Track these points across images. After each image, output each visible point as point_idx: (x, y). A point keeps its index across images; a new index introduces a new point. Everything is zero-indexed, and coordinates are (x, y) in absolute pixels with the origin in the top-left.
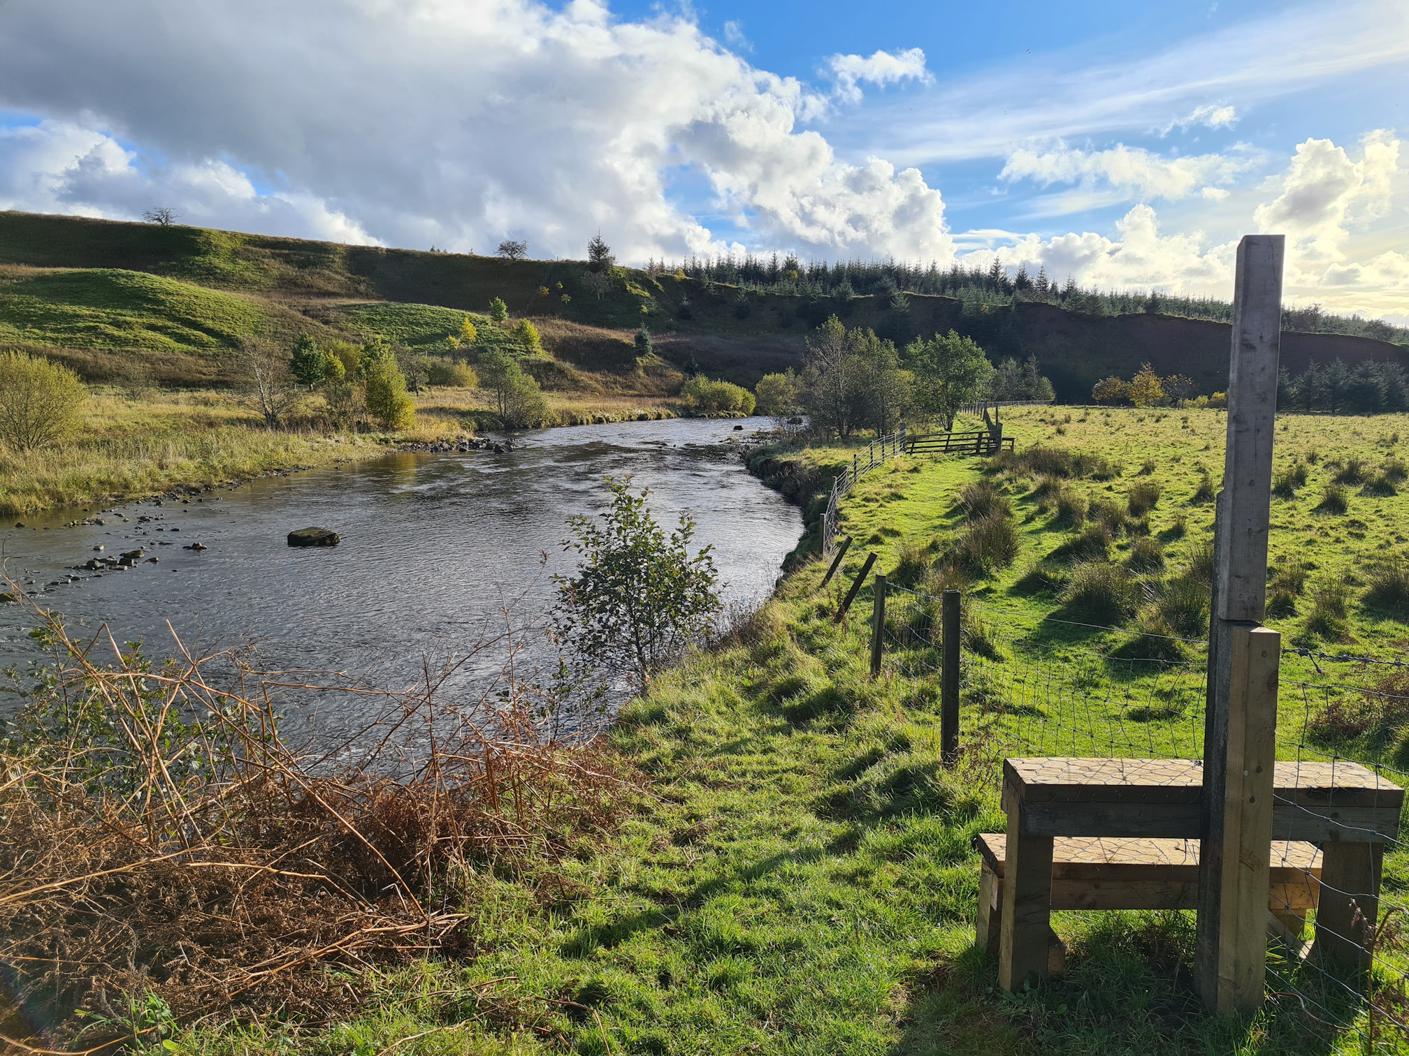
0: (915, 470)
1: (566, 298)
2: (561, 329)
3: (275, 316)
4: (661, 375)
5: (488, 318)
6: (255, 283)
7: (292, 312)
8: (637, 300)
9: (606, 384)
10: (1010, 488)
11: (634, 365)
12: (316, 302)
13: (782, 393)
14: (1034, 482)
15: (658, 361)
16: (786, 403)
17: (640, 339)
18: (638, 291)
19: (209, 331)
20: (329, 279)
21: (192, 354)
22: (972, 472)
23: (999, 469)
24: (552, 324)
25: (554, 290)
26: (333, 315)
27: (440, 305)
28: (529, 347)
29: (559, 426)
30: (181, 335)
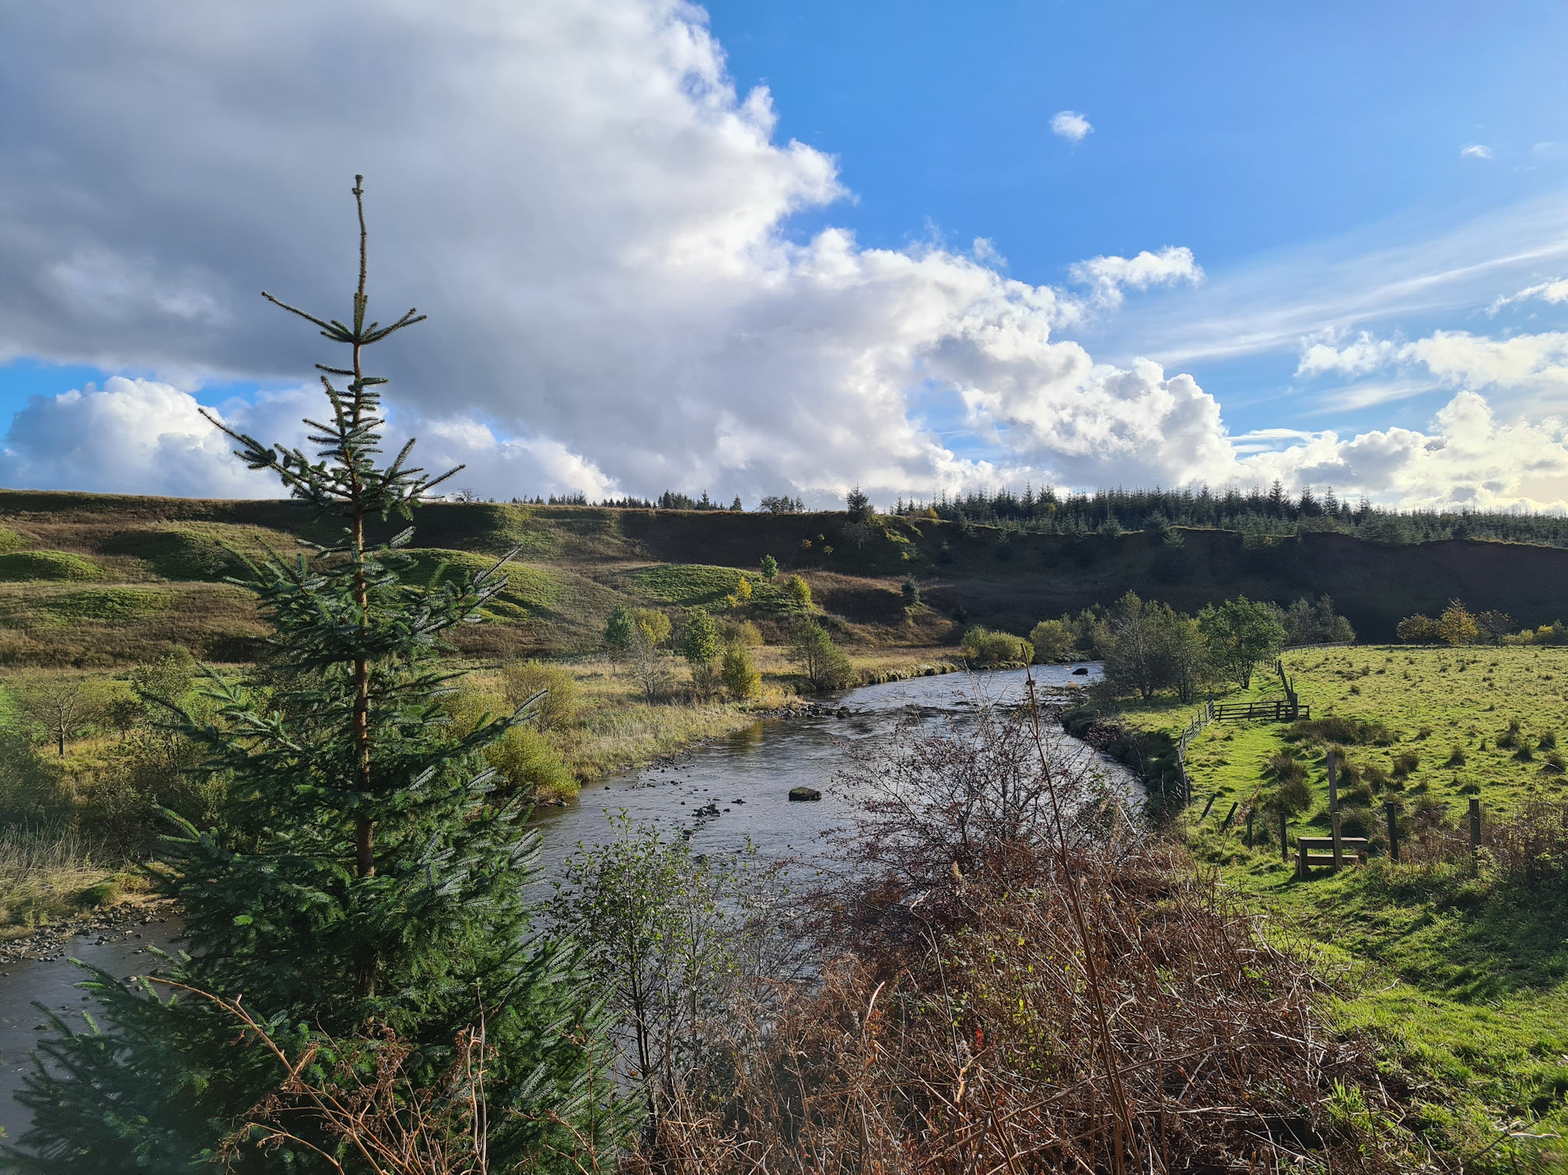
0: (1229, 738)
1: (828, 549)
2: (830, 581)
3: (571, 584)
4: (930, 624)
5: (758, 574)
6: (546, 552)
7: (584, 579)
8: (897, 548)
9: (878, 635)
10: (1307, 753)
11: (903, 616)
12: (603, 568)
13: (1059, 640)
14: (1326, 748)
15: (925, 609)
16: (1064, 650)
17: (907, 589)
18: (897, 537)
19: (520, 603)
20: (608, 543)
21: (509, 625)
22: (1276, 739)
23: (1298, 738)
24: (818, 576)
25: (815, 541)
26: (620, 579)
27: (712, 564)
28: (801, 601)
29: (860, 685)
30: (498, 607)
